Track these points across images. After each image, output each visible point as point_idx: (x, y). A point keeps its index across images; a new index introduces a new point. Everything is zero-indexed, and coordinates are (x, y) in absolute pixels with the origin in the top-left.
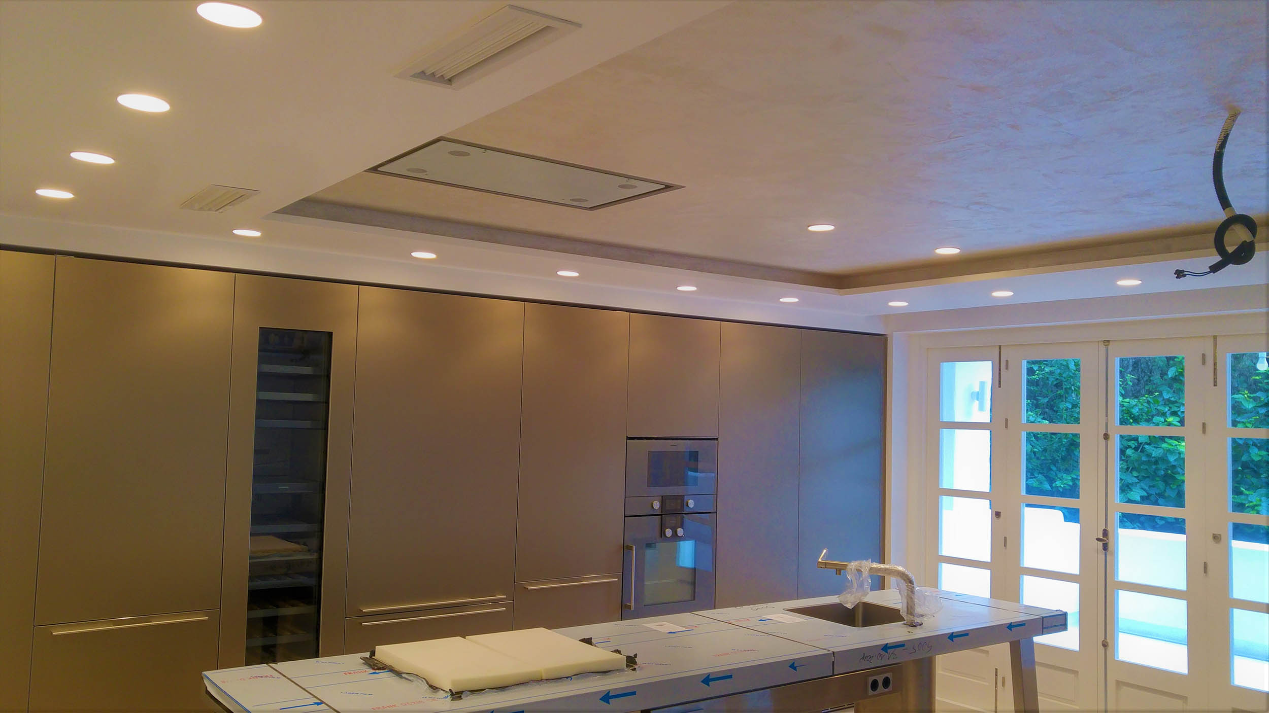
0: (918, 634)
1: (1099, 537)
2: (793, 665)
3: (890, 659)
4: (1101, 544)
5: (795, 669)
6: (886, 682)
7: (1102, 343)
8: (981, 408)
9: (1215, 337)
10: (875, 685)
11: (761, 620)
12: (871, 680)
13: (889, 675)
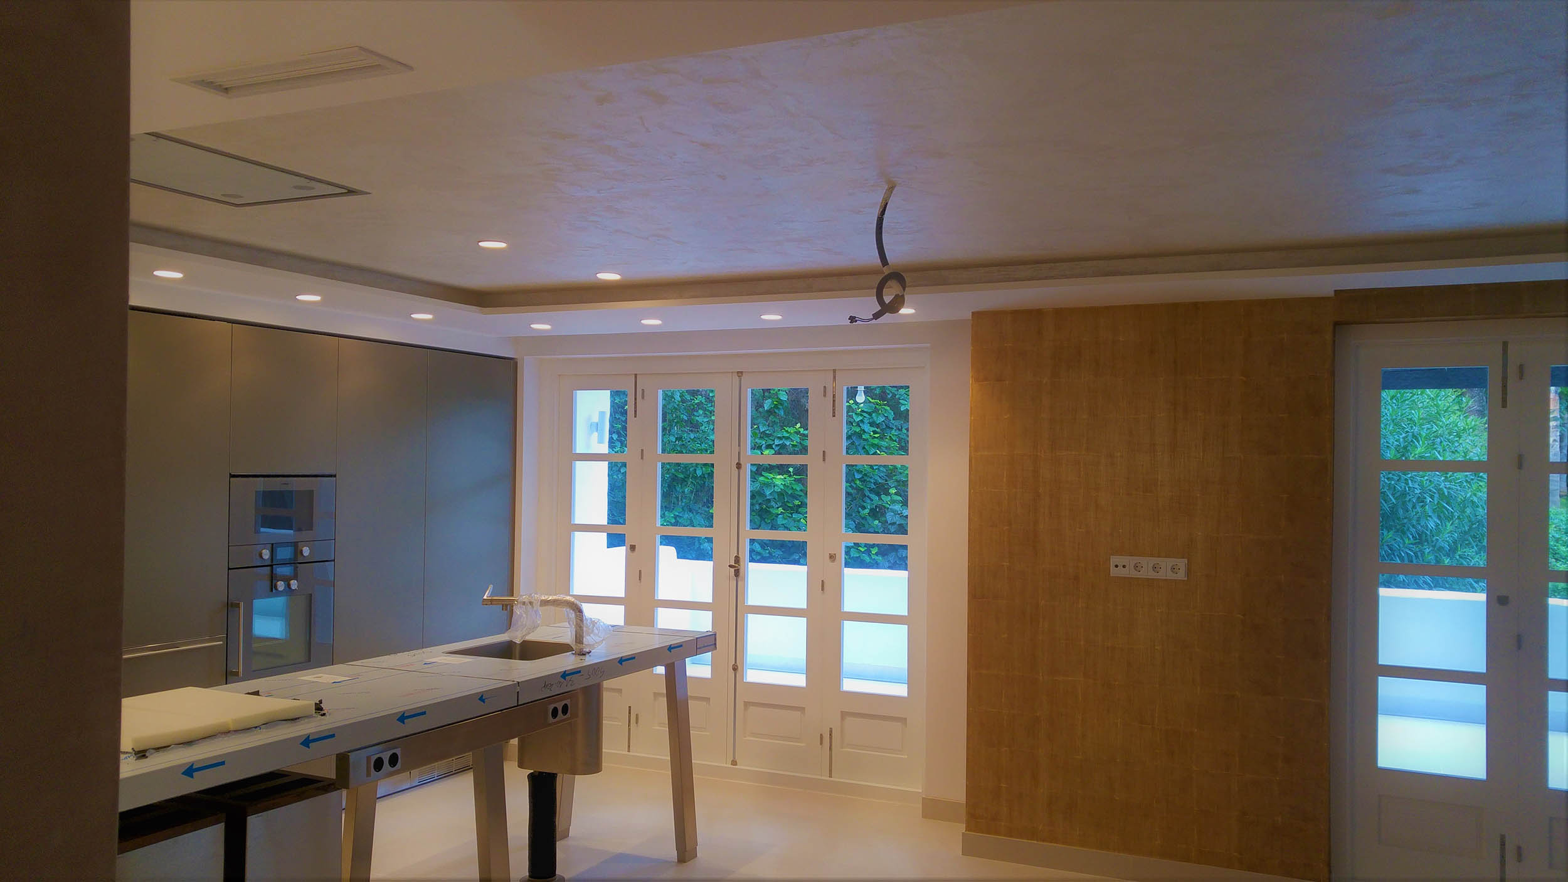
0: (589, 660)
1: (731, 564)
2: (482, 698)
3: (568, 685)
4: (732, 570)
5: (483, 701)
6: (565, 709)
7: (736, 374)
8: (601, 441)
9: (834, 371)
10: (555, 713)
11: (425, 664)
12: (551, 707)
13: (567, 702)
